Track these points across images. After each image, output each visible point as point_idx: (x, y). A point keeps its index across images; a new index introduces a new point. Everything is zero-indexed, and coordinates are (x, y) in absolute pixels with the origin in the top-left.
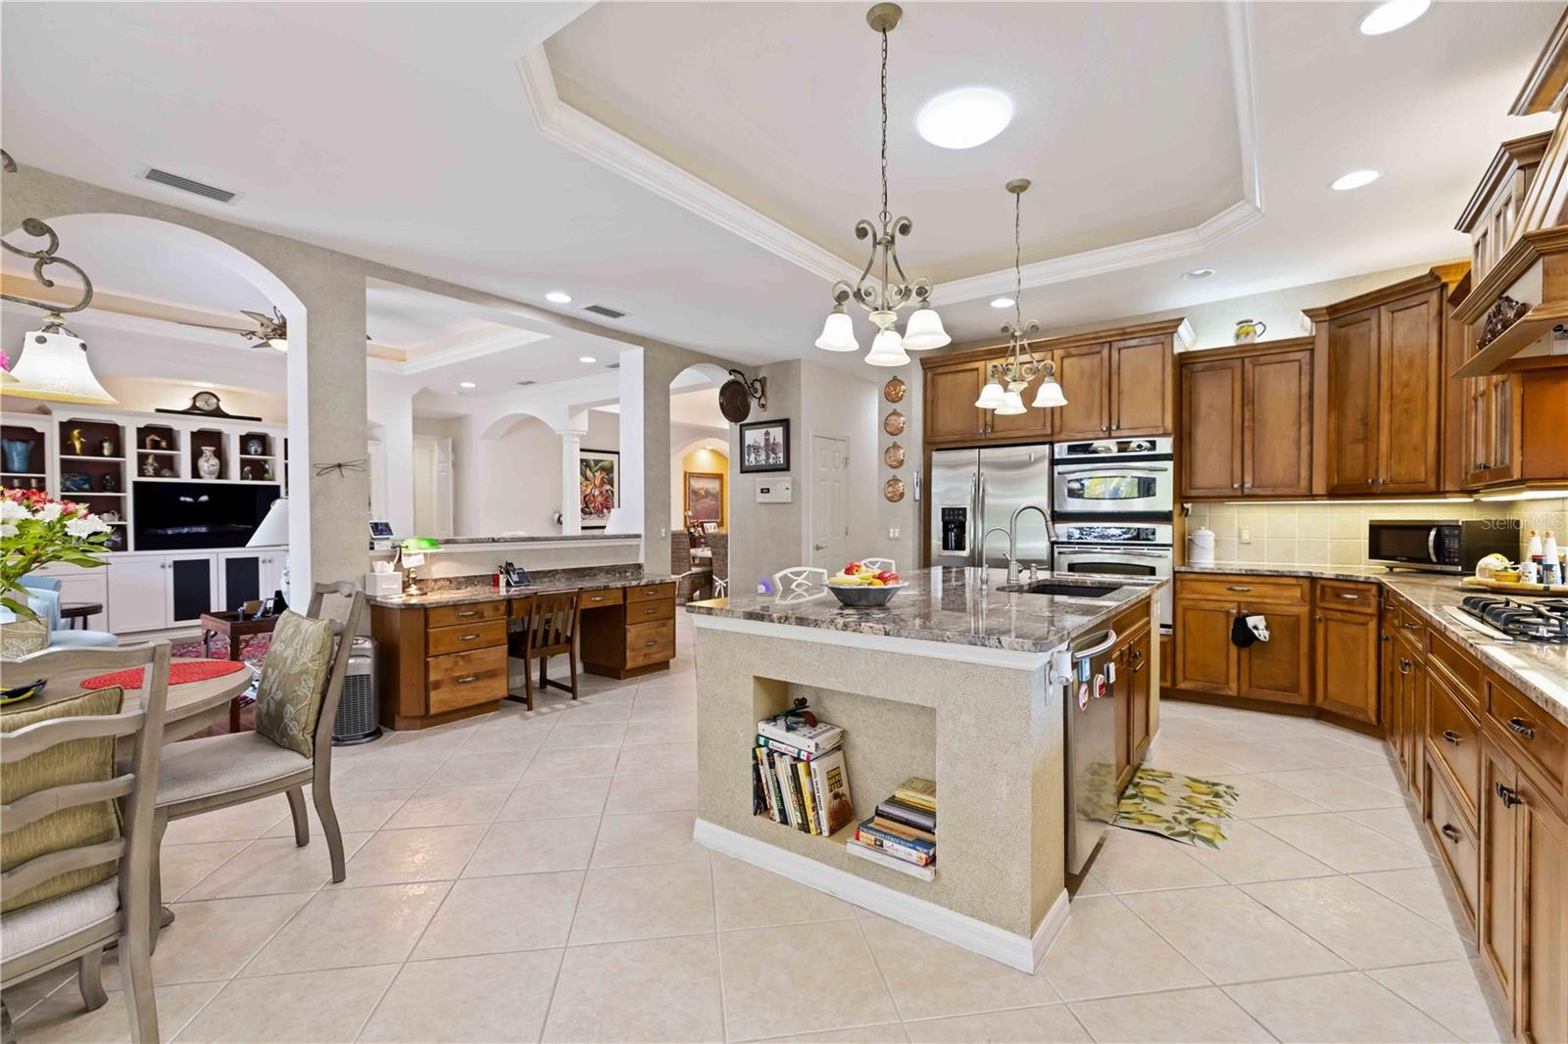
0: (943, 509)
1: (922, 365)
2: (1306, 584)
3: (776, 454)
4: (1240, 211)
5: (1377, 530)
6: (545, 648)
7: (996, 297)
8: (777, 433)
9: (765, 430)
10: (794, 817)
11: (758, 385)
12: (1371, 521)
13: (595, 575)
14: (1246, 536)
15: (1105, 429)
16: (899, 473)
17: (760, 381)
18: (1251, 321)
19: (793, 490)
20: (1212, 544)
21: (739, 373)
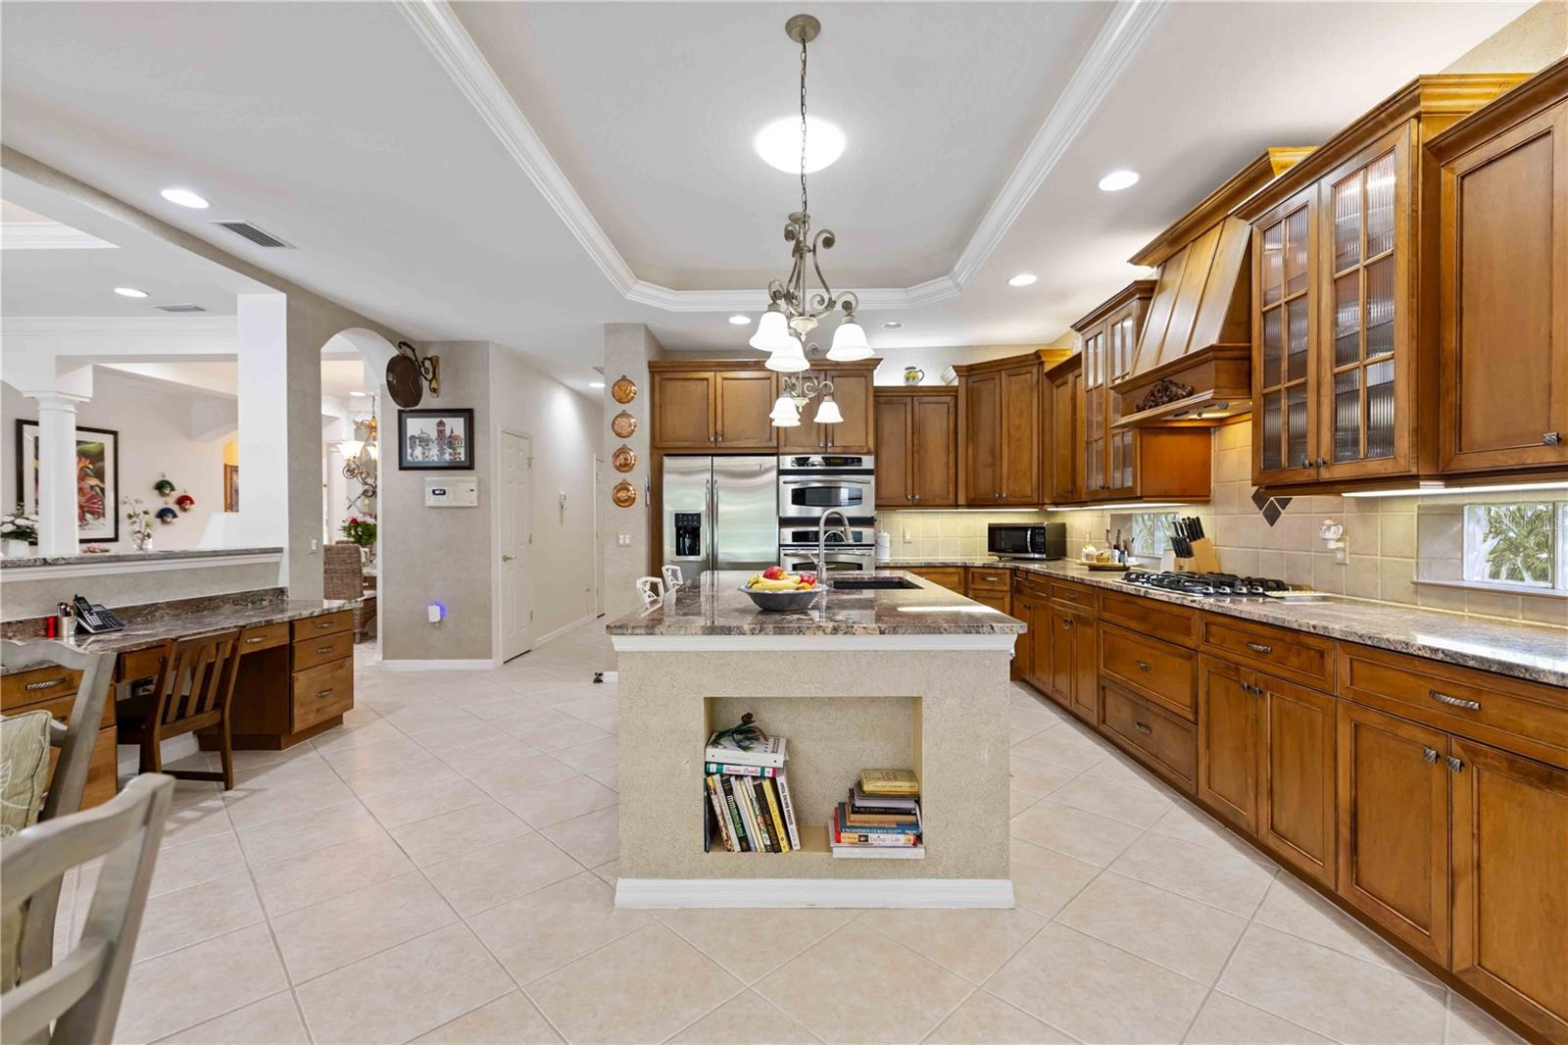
0: (677, 515)
1: (649, 367)
2: (962, 571)
3: (454, 449)
4: (944, 282)
5: (993, 530)
6: (182, 721)
7: (733, 314)
8: (456, 426)
9: (438, 420)
10: (759, 838)
11: (427, 364)
12: (990, 524)
13: (218, 607)
14: (908, 537)
15: (822, 445)
16: (628, 477)
17: (430, 359)
18: (915, 368)
19: (479, 491)
20: (888, 544)
21: (409, 346)
